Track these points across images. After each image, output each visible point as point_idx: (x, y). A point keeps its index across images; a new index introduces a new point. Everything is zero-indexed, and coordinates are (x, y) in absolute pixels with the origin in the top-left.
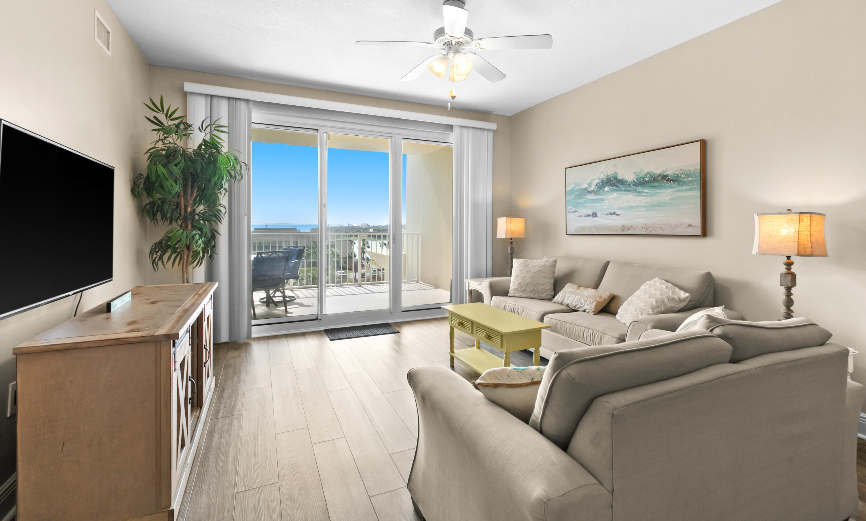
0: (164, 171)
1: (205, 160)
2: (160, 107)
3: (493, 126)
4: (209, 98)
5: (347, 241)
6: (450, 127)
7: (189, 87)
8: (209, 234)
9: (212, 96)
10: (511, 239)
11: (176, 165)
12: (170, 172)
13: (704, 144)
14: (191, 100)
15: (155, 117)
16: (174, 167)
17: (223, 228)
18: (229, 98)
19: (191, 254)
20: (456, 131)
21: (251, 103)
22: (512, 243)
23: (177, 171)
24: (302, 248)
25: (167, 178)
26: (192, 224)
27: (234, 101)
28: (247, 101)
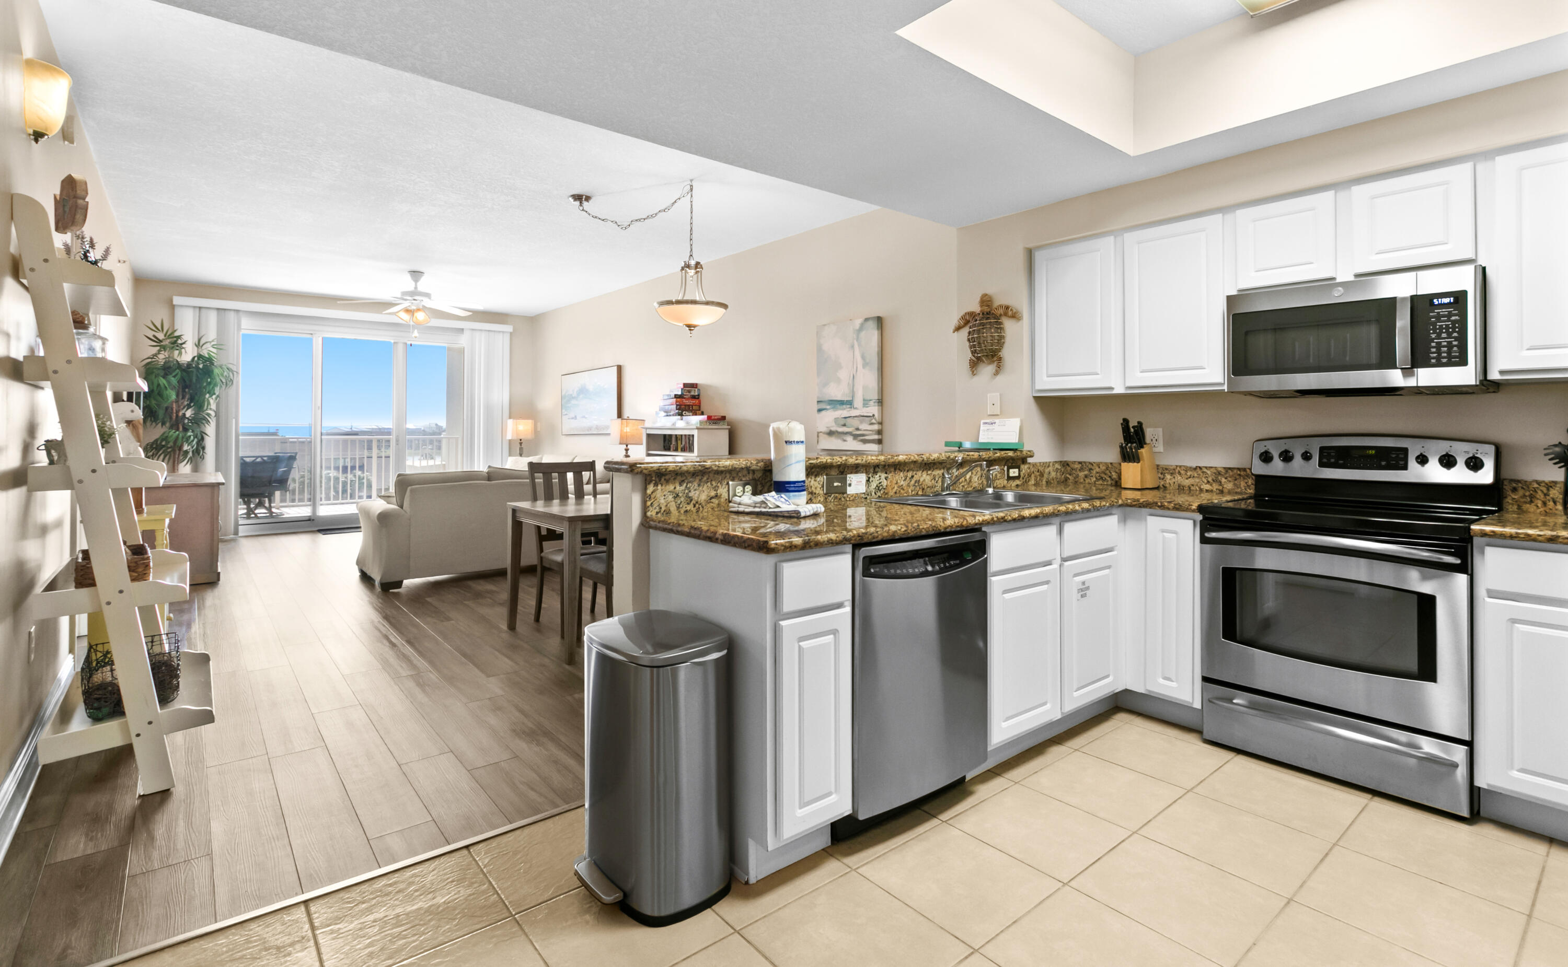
0: (164, 381)
1: (200, 371)
2: (160, 328)
3: (509, 328)
4: (198, 310)
5: (383, 458)
6: (461, 330)
7: (177, 300)
8: (200, 438)
9: (200, 308)
10: (521, 440)
11: (174, 377)
12: (169, 382)
13: (620, 368)
14: (178, 312)
15: (154, 336)
16: (173, 379)
17: (210, 430)
18: (218, 309)
19: (182, 453)
20: (467, 334)
21: (241, 313)
22: (521, 444)
23: (174, 381)
24: (293, 454)
25: (166, 387)
26: (183, 427)
27: (223, 311)
28: (237, 311)
